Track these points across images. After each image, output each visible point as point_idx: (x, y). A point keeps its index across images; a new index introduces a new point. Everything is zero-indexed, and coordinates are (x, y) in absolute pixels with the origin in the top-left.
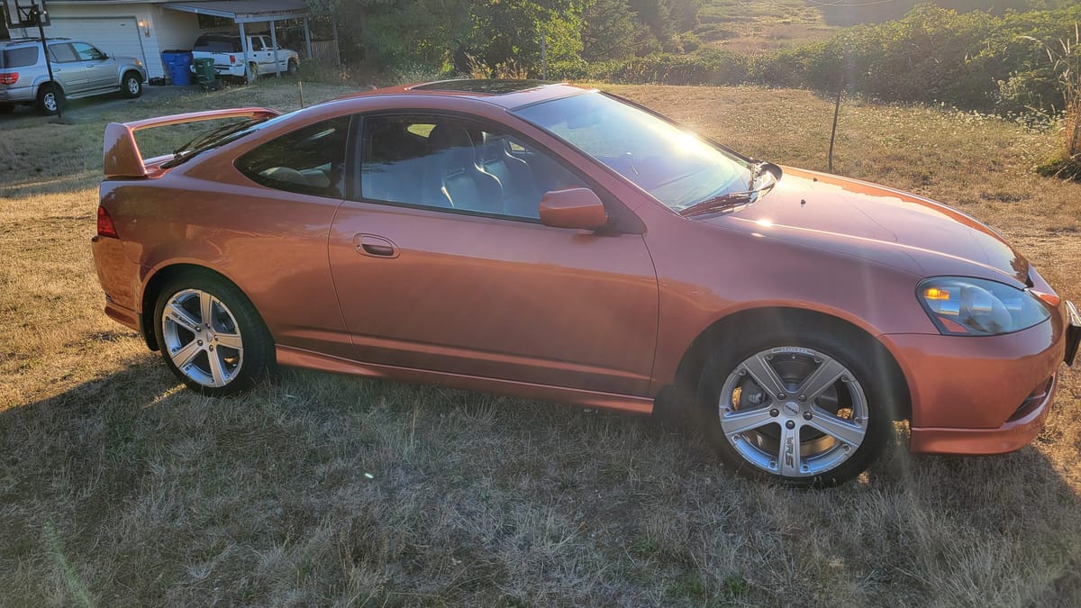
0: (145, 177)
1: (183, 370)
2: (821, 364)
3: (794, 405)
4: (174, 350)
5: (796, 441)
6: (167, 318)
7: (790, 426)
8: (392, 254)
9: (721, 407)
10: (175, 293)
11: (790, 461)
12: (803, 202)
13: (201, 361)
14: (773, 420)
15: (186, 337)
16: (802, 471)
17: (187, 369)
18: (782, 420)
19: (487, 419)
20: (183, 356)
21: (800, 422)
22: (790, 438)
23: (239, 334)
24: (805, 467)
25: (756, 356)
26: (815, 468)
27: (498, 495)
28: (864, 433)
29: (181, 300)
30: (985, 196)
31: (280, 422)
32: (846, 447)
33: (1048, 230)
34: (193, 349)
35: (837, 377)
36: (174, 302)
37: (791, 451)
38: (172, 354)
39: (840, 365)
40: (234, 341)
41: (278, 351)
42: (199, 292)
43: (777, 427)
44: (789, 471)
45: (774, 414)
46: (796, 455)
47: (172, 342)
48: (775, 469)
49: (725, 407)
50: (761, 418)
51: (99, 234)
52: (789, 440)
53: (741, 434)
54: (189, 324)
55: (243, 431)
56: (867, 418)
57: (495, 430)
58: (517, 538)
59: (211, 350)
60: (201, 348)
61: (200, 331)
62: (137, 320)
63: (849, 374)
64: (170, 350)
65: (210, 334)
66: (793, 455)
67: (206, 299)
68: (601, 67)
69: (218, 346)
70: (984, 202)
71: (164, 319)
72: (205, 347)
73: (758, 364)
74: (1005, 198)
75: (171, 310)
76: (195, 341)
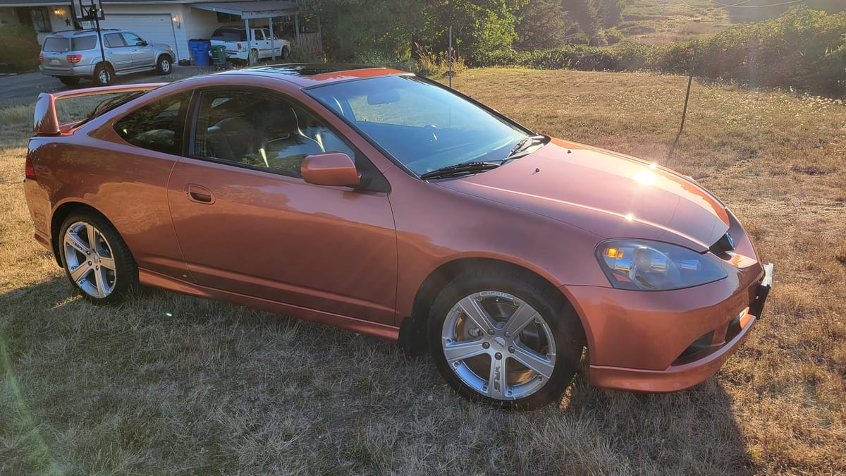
0: (58, 134)
1: (79, 283)
2: (518, 307)
3: (501, 340)
4: (73, 268)
5: (502, 371)
6: (67, 243)
7: (498, 357)
8: (210, 200)
9: (443, 338)
10: (72, 224)
11: (497, 386)
12: (537, 171)
13: (91, 277)
14: (484, 351)
15: (81, 258)
16: (506, 395)
17: (82, 283)
18: (492, 352)
19: (289, 335)
20: (79, 272)
21: (506, 354)
22: (498, 366)
23: (113, 258)
24: (510, 392)
25: (469, 297)
26: (517, 394)
27: (263, 398)
28: (553, 367)
29: (77, 229)
30: (796, 169)
31: (135, 328)
32: (540, 378)
33: (837, 200)
34: (85, 268)
35: (532, 318)
36: (71, 231)
37: (498, 378)
38: (71, 271)
39: (534, 310)
40: (110, 263)
41: (140, 273)
42: (86, 224)
43: (487, 357)
44: (496, 395)
45: (486, 346)
46: (502, 381)
47: (72, 261)
48: (486, 392)
49: (447, 338)
50: (475, 349)
51: (27, 177)
52: (497, 369)
53: (460, 361)
54: (82, 249)
55: (108, 334)
56: (555, 354)
57: (292, 344)
58: (259, 435)
59: (97, 269)
60: (90, 267)
61: (90, 254)
62: (50, 244)
63: (540, 317)
64: (70, 268)
65: (97, 258)
66: (500, 382)
67: (91, 230)
68: (527, 55)
69: (102, 267)
70: (793, 173)
71: (65, 244)
72: (93, 267)
73: (470, 304)
74: (811, 172)
75: (70, 238)
76: (86, 262)
